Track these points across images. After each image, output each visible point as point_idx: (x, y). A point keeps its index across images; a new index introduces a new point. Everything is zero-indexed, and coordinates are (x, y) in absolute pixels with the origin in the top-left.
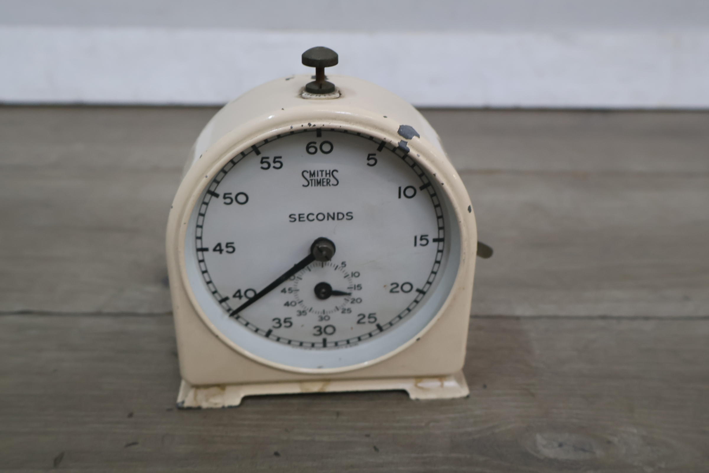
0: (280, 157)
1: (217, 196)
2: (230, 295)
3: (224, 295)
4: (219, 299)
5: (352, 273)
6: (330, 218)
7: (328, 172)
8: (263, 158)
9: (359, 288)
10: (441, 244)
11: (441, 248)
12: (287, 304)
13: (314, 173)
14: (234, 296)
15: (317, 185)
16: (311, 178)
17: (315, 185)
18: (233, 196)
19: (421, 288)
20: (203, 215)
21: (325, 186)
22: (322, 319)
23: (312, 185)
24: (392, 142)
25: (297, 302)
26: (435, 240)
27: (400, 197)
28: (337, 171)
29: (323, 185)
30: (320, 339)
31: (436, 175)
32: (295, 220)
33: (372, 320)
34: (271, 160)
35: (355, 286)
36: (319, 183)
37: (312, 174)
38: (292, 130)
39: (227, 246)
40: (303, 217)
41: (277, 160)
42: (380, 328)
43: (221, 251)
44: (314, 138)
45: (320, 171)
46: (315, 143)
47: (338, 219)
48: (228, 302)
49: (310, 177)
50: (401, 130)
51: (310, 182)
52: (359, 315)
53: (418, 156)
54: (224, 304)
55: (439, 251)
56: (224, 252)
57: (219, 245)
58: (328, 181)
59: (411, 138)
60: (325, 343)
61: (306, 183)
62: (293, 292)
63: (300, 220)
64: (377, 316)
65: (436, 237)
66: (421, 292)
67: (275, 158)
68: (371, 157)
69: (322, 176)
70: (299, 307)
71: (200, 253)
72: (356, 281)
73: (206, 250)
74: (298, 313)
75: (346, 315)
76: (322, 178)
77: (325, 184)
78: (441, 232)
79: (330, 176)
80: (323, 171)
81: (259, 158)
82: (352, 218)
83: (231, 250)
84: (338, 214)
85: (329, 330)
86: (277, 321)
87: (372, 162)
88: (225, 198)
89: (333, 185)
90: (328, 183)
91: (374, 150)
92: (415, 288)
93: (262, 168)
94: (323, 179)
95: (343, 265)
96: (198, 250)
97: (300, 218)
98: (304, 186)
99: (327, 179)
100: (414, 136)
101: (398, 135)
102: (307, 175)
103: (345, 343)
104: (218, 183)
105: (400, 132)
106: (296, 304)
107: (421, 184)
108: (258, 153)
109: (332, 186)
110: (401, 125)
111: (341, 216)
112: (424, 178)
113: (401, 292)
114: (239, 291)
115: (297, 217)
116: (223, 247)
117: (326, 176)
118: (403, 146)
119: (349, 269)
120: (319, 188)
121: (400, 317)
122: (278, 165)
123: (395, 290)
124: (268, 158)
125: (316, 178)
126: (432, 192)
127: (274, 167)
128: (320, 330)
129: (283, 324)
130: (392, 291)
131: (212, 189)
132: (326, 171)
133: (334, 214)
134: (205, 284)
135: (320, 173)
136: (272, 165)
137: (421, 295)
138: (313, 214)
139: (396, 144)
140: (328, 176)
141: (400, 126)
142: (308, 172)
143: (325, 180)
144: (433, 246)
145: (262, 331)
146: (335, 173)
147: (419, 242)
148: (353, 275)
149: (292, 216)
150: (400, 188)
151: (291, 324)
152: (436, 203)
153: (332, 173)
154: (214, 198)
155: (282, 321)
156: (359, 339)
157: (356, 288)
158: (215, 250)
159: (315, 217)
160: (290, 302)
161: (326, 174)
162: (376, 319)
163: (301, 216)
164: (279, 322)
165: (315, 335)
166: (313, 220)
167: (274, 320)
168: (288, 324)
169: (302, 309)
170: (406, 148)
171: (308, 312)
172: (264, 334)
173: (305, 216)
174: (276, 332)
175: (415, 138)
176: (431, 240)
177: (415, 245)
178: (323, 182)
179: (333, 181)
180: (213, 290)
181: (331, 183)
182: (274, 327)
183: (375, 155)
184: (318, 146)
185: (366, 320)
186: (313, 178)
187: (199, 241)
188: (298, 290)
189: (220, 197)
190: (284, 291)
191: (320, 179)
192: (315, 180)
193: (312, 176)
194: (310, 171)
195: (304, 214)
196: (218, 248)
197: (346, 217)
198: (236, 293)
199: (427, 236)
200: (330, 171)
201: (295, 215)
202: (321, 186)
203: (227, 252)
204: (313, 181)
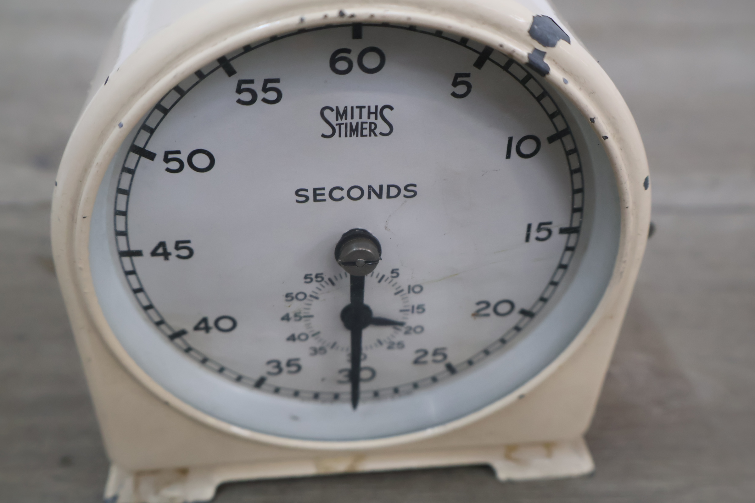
0: (277, 81)
1: (151, 156)
2: (189, 327)
3: (177, 326)
4: (169, 333)
5: (409, 287)
6: (373, 195)
7: (373, 110)
8: (241, 82)
9: (420, 310)
10: (574, 236)
11: (571, 244)
12: (292, 338)
13: (345, 111)
14: (197, 328)
15: (351, 136)
16: (340, 121)
17: (346, 136)
18: (184, 157)
19: (528, 308)
20: (126, 192)
21: (366, 136)
23: (340, 136)
24: (515, 54)
25: (310, 335)
26: (563, 231)
27: (508, 156)
28: (391, 108)
29: (362, 135)
31: (596, 121)
32: (307, 198)
33: (439, 358)
34: (257, 87)
35: (413, 307)
36: (354, 130)
37: (341, 114)
38: (302, 26)
39: (177, 248)
40: (323, 194)
41: (269, 85)
42: (451, 369)
43: (166, 255)
44: (346, 41)
45: (357, 107)
46: (348, 51)
47: (388, 196)
48: (185, 337)
49: (337, 120)
50: (536, 27)
51: (337, 128)
52: (418, 351)
53: (565, 82)
54: (178, 341)
55: (568, 249)
56: (172, 258)
57: (162, 244)
58: (373, 126)
59: (553, 45)
61: (329, 131)
62: (303, 319)
63: (315, 200)
64: (448, 352)
65: (566, 225)
66: (528, 314)
67: (267, 81)
68: (459, 79)
69: (361, 118)
70: (312, 342)
71: (126, 260)
72: (415, 300)
73: (139, 253)
74: (312, 352)
75: (396, 352)
76: (360, 121)
77: (366, 132)
78: (577, 216)
79: (376, 118)
80: (364, 107)
81: (233, 82)
82: (415, 194)
83: (185, 253)
84: (389, 187)
85: (366, 374)
86: (274, 364)
87: (461, 89)
88: (167, 160)
89: (382, 134)
90: (372, 131)
91: (467, 66)
92: (518, 308)
93: (241, 102)
94: (362, 123)
95: (395, 275)
96: (122, 254)
97: (315, 195)
98: (323, 136)
99: (371, 123)
100: (558, 40)
101: (529, 38)
102: (331, 116)
103: (392, 392)
104: (152, 131)
105: (532, 33)
106: (307, 337)
107: (553, 132)
108: (231, 72)
109: (380, 137)
110: (535, 15)
111: (394, 191)
112: (558, 120)
113: (493, 315)
114: (205, 320)
115: (310, 194)
116: (170, 248)
117: (369, 118)
118: (537, 61)
119: (404, 281)
120: (354, 140)
121: (487, 352)
122: (272, 96)
123: (482, 312)
124: (252, 82)
125: (349, 120)
126: (570, 147)
127: (265, 100)
128: (349, 376)
129: (286, 369)
130: (476, 314)
131: (140, 143)
132: (369, 107)
133: (381, 187)
134: (142, 311)
135: (357, 111)
136: (261, 95)
137: (527, 319)
138: (342, 189)
139: (523, 57)
140: (373, 116)
141: (534, 17)
142: (332, 110)
143: (366, 126)
144: (558, 241)
145: (249, 379)
146: (386, 112)
147: (534, 234)
148: (411, 289)
149: (301, 193)
150: (510, 140)
151: (299, 368)
152: (575, 166)
153: (380, 112)
154: (145, 161)
155: (283, 365)
156: (416, 386)
157: (415, 310)
158: (154, 253)
159: (344, 193)
160: (296, 336)
161: (370, 113)
162: (445, 356)
163: (318, 192)
164: (278, 366)
165: (339, 382)
166: (342, 198)
167: (269, 363)
168: (294, 368)
169: (318, 345)
170: (542, 66)
171: (328, 349)
172: (253, 383)
173: (327, 192)
174: (272, 381)
175: (561, 43)
176: (555, 231)
177: (527, 239)
178: (362, 129)
179: (382, 127)
180: (157, 319)
181: (378, 131)
182: (270, 373)
183: (468, 75)
184: (354, 57)
185: (429, 358)
186: (344, 121)
187: (122, 239)
188: (311, 316)
189: (156, 159)
190: (286, 318)
191: (357, 123)
192: (346, 124)
193: (341, 119)
194: (337, 108)
195: (323, 189)
196: (160, 251)
197: (403, 192)
198: (200, 323)
199: (550, 223)
200: (376, 107)
201: (306, 190)
202: (357, 136)
203: (179, 257)
204: (343, 127)
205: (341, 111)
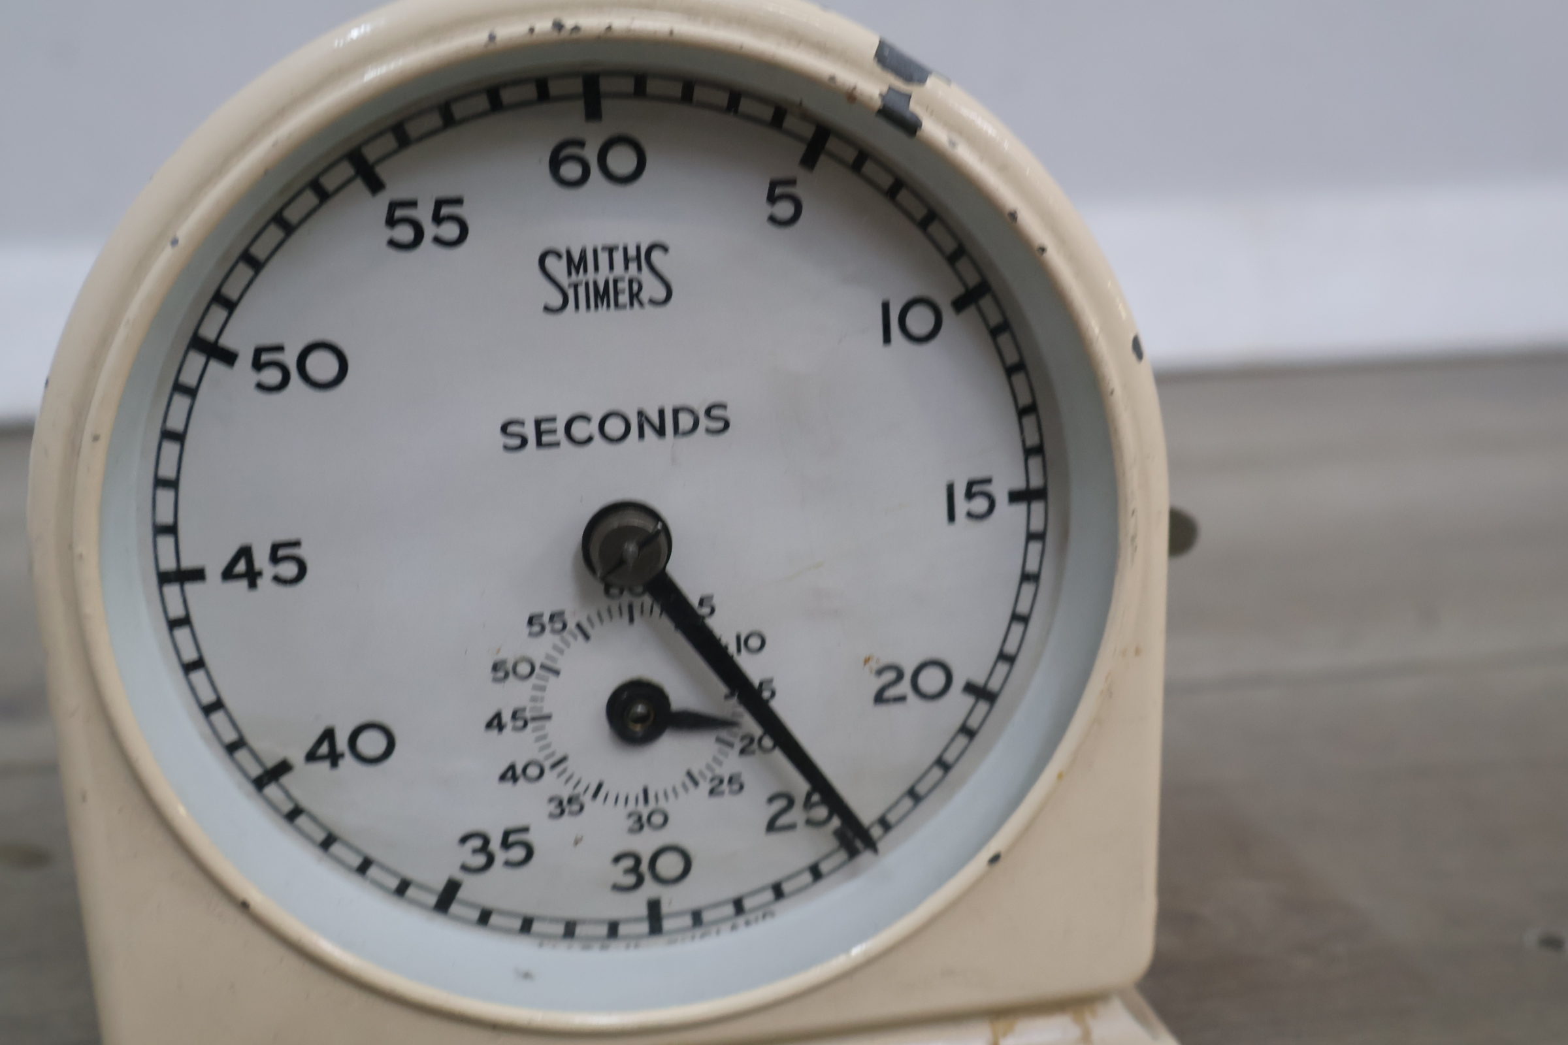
0: (458, 201)
1: (229, 358)
2: (297, 756)
3: (272, 755)
4: (255, 771)
5: (738, 638)
6: (648, 430)
7: (632, 252)
8: (393, 206)
10: (1037, 507)
11: (1037, 525)
12: (510, 775)
13: (583, 258)
14: (312, 756)
15: (596, 306)
16: (574, 279)
17: (588, 306)
18: (290, 358)
19: (979, 679)
20: (179, 437)
21: (624, 307)
22: (639, 824)
23: (577, 306)
24: (857, 92)
25: (547, 765)
26: (1015, 497)
27: (887, 339)
28: (665, 249)
29: (617, 305)
30: (635, 905)
31: (1018, 215)
32: (524, 441)
33: (819, 813)
34: (424, 214)
36: (603, 296)
37: (576, 264)
38: (491, 47)
39: (275, 559)
40: (554, 432)
41: (446, 210)
42: (847, 844)
43: (252, 577)
44: (576, 125)
45: (604, 249)
46: (580, 143)
47: (677, 432)
48: (287, 780)
49: (570, 273)
50: (885, 54)
51: (571, 293)
52: (773, 798)
53: (953, 144)
54: (271, 790)
55: (1031, 537)
56: (264, 582)
57: (245, 552)
58: (635, 287)
59: (921, 83)
60: (655, 916)
61: (557, 300)
62: (530, 726)
63: (539, 443)
65: (1019, 484)
66: (980, 693)
67: (439, 204)
68: (778, 191)
69: (611, 267)
70: (553, 784)
71: (172, 592)
72: (752, 668)
73: (198, 575)
74: (552, 807)
75: (728, 801)
76: (611, 276)
77: (624, 298)
78: (1035, 463)
79: (640, 268)
80: (617, 248)
81: (379, 205)
82: (727, 425)
83: (288, 570)
84: (676, 412)
85: (670, 865)
86: (477, 843)
87: (784, 209)
88: (258, 365)
89: (653, 302)
90: (634, 297)
91: (790, 167)
92: (959, 681)
93: (393, 243)
94: (616, 281)
95: (706, 610)
96: (164, 578)
97: (539, 434)
98: (547, 309)
99: (631, 281)
100: (929, 76)
101: (878, 69)
102: (557, 267)
103: (730, 910)
104: (230, 306)
105: (881, 60)
106: (541, 773)
107: (959, 290)
108: (375, 186)
109: (649, 308)
110: (877, 42)
111: (685, 421)
112: (963, 265)
113: (912, 700)
114: (329, 735)
115: (530, 431)
116: (261, 560)
117: (627, 268)
119: (726, 625)
120: (604, 315)
121: (915, 796)
122: (450, 231)
123: (891, 693)
124: (413, 204)
125: (591, 276)
126: (995, 319)
127: (438, 240)
128: (635, 870)
129: (500, 856)
130: (879, 698)
131: (208, 327)
132: (625, 250)
133: (661, 413)
134: (199, 717)
135: (603, 258)
136: (430, 230)
137: (983, 707)
138: (586, 418)
139: (871, 98)
140: (633, 266)
141: (880, 43)
142: (559, 256)
143: (623, 286)
144: (1010, 517)
145: (422, 887)
146: (656, 256)
147: (962, 506)
148: (741, 643)
149: (512, 429)
150: (886, 307)
151: (529, 851)
152: (1012, 358)
153: (645, 256)
154: (215, 367)
155: (495, 845)
156: (778, 891)
158: (228, 574)
159: (593, 428)
160: (519, 768)
161: (627, 260)
162: (831, 810)
163: (544, 426)
164: (485, 848)
165: (617, 888)
166: (590, 439)
167: (465, 839)
168: (518, 853)
169: (565, 793)
170: (908, 116)
171: (587, 799)
172: (432, 900)
173: (560, 426)
174: (474, 890)
175: (934, 82)
176: (1002, 499)
177: (951, 517)
178: (617, 293)
179: (651, 287)
180: (230, 736)
181: (644, 296)
182: (467, 869)
183: (792, 182)
184: (591, 154)
185: (797, 815)
186: (581, 277)
187: (166, 542)
188: (548, 717)
189: (239, 363)
190: (496, 723)
191: (607, 283)
192: (587, 285)
193: (578, 272)
194: (569, 253)
195: (553, 419)
196: (241, 567)
197: (704, 422)
198: (319, 743)
199: (988, 481)
200: (638, 249)
201: (522, 423)
202: (608, 305)
203: (277, 579)
204: (582, 291)
205: (576, 257)
